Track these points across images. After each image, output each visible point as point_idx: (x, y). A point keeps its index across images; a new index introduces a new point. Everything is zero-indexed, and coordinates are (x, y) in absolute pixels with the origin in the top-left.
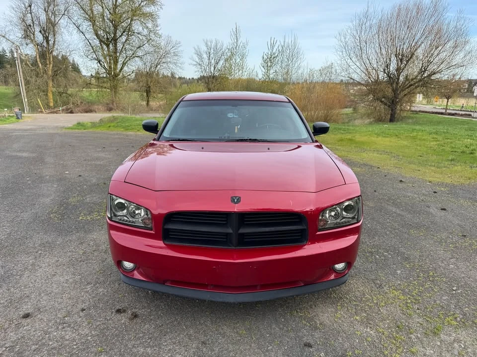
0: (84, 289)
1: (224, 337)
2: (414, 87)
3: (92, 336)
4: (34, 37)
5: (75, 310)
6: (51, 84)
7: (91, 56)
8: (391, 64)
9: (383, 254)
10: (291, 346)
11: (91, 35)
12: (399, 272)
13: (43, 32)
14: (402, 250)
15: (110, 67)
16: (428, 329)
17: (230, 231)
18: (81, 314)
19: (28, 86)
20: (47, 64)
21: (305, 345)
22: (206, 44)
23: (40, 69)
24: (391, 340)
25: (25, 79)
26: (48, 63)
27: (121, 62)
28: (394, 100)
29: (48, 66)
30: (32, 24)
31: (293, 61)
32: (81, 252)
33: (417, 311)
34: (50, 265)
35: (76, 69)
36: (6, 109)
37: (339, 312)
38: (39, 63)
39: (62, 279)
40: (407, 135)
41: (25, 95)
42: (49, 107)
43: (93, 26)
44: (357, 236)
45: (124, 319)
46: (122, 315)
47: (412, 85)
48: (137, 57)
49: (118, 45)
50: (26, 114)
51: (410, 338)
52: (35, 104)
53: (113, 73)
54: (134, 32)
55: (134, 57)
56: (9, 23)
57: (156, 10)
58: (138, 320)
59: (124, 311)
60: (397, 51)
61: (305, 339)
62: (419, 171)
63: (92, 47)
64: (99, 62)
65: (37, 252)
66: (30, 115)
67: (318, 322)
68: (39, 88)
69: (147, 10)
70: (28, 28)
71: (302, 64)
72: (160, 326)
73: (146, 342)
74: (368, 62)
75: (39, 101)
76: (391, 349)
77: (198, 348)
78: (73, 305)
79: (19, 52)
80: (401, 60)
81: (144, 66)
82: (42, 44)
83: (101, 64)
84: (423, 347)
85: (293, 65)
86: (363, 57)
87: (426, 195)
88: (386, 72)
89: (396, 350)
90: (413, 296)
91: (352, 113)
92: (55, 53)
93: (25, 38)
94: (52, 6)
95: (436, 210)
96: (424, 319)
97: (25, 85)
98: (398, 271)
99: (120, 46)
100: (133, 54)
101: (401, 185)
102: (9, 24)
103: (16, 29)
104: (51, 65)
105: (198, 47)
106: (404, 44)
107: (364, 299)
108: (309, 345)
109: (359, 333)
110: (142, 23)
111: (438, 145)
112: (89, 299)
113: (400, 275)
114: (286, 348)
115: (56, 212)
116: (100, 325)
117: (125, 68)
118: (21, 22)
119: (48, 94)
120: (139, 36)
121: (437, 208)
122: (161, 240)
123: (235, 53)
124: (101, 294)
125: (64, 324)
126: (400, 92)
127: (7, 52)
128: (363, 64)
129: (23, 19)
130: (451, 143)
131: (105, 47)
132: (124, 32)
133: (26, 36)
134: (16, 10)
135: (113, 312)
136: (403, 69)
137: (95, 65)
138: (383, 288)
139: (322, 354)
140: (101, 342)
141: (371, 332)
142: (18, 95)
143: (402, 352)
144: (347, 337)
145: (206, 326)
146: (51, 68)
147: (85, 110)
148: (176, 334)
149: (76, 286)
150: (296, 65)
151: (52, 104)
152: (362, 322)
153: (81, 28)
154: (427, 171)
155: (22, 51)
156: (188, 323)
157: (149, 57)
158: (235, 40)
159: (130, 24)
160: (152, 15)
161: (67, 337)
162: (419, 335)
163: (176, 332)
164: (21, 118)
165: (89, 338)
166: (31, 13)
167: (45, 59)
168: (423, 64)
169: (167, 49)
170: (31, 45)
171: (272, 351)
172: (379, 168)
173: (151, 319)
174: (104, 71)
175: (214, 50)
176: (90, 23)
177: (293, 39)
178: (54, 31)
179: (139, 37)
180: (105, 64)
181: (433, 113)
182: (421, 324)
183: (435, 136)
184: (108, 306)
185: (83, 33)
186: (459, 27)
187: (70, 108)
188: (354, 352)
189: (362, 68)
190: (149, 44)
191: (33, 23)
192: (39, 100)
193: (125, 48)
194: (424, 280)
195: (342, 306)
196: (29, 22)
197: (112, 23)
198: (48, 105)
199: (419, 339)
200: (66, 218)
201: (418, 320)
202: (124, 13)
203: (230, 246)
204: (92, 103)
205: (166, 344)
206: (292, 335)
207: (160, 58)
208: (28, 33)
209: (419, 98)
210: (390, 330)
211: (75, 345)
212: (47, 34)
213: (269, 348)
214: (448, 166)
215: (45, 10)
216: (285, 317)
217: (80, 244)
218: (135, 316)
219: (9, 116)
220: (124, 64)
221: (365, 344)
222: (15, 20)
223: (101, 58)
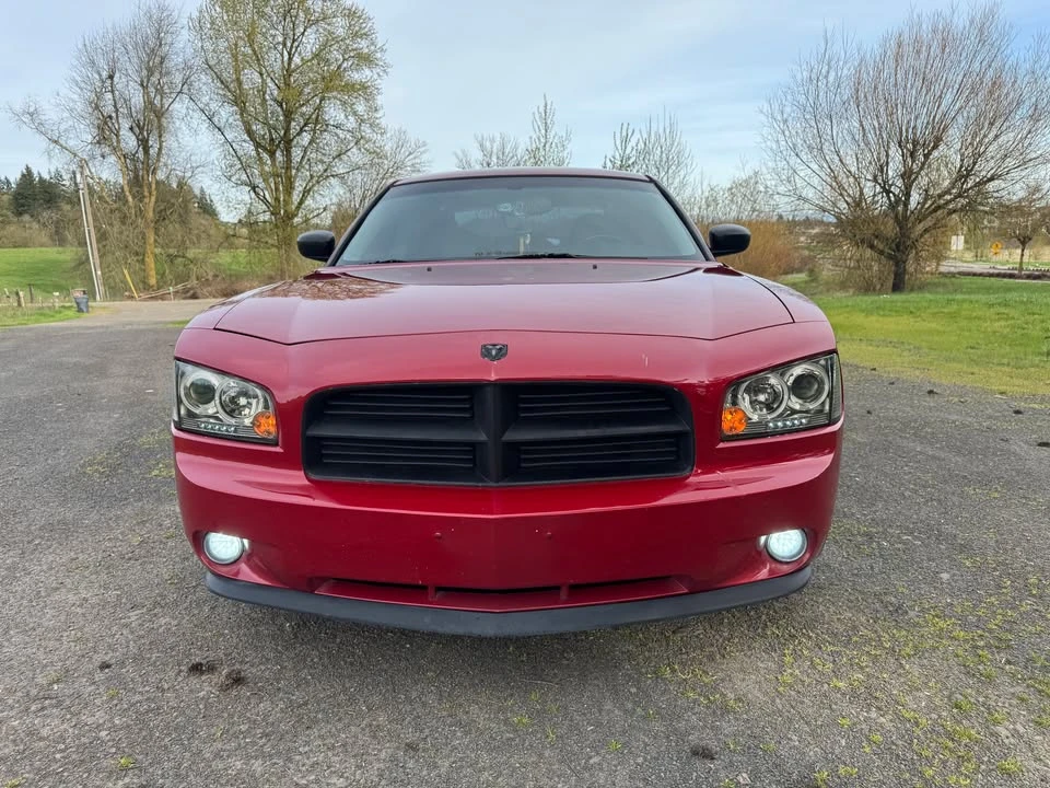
0: (121, 619)
1: (466, 733)
2: (946, 211)
3: (113, 729)
4: (118, 142)
5: (87, 666)
6: (151, 238)
7: (237, 176)
8: (891, 164)
9: (899, 537)
10: (654, 755)
11: (236, 134)
12: (945, 576)
13: (137, 130)
14: (949, 529)
15: (277, 199)
16: (1044, 711)
17: (483, 437)
18: (99, 676)
19: (104, 243)
20: (144, 197)
21: (695, 753)
22: (481, 145)
23: (129, 208)
24: (940, 740)
25: (98, 229)
26: (146, 194)
27: (301, 189)
28: (899, 242)
29: (146, 200)
30: (114, 115)
31: (670, 171)
32: (136, 540)
33: (1007, 667)
34: (52, 569)
35: (207, 209)
36: (57, 294)
37: (789, 671)
38: (127, 193)
39: (72, 598)
40: (936, 310)
41: (98, 262)
42: (146, 287)
43: (242, 114)
44: (832, 455)
45: (206, 686)
46: (203, 678)
47: (939, 207)
48: (333, 176)
49: (294, 154)
50: (98, 302)
51: (996, 735)
52: (117, 280)
53: (282, 212)
54: (327, 125)
55: (328, 177)
56: (66, 114)
57: (376, 76)
58: (245, 691)
59: (212, 669)
60: (901, 135)
61: (693, 738)
62: (972, 374)
63: (239, 159)
64: (254, 188)
65: (29, 542)
66: (107, 304)
67: (731, 696)
68: (126, 247)
69: (356, 76)
70: (106, 123)
71: (691, 179)
72: (300, 706)
73: (254, 743)
74: (837, 159)
75: (128, 276)
76: (944, 763)
77: (393, 759)
78: (83, 656)
79: (87, 172)
80: (912, 155)
81: (348, 195)
82: (134, 155)
83: (257, 194)
84: (1037, 759)
85: (670, 181)
86: (826, 151)
87: (996, 418)
88: (880, 181)
89: (958, 767)
90: (991, 631)
91: (806, 282)
92: (161, 175)
93: (99, 142)
94: (157, 75)
95: (1026, 447)
96: (1028, 686)
97: (98, 242)
98: (942, 575)
99: (297, 153)
100: (325, 171)
101: (931, 402)
102: (68, 115)
103: (82, 126)
104: (153, 199)
105: (463, 152)
106: (916, 118)
107: (855, 639)
108: (705, 754)
109: (847, 722)
110: (344, 103)
111: (1013, 327)
112: (128, 642)
113: (949, 584)
114: (640, 760)
115: (101, 463)
116: (140, 702)
117: (309, 202)
118: (90, 110)
119: (147, 259)
120: (339, 132)
121: (1026, 442)
122: (300, 470)
123: (542, 159)
124: (161, 630)
125: (46, 699)
126: (914, 225)
127: (65, 177)
128: (825, 165)
129: (96, 104)
130: (1043, 321)
131: (265, 156)
132: (306, 125)
133: (102, 140)
134: (83, 85)
135: (181, 671)
136: (918, 173)
137: (245, 195)
138: (907, 612)
139: (744, 778)
140: (131, 745)
141: (882, 719)
142: (83, 262)
143: (977, 771)
144: (812, 734)
145: (424, 705)
146: (152, 204)
147: (222, 290)
148: (340, 726)
149: (101, 612)
150: (677, 180)
151: (153, 281)
152: (854, 695)
153: (215, 119)
154: (992, 374)
155: (93, 170)
156: (376, 699)
157: (358, 176)
158: (543, 132)
159: (319, 108)
160: (366, 88)
161: (45, 732)
162: (1021, 730)
163: (340, 720)
164: (88, 311)
165: (103, 734)
166: (112, 92)
167: (141, 186)
168: (962, 160)
169: (399, 158)
170: (112, 159)
171: (601, 769)
172: (874, 369)
173: (279, 689)
174: (264, 207)
175: (498, 158)
176: (235, 108)
177: (667, 124)
178: (160, 127)
179: (337, 135)
180: (266, 193)
181: (991, 275)
182: (1023, 700)
183: (1003, 310)
184: (171, 657)
185: (219, 129)
186: (1039, 72)
187: (190, 289)
188: (834, 771)
189: (822, 174)
190: (360, 149)
191: (117, 111)
192: (126, 272)
193: (309, 160)
194: (1016, 594)
195: (797, 656)
196: (109, 109)
197: (281, 106)
198: (144, 283)
199: (1022, 737)
200: (122, 474)
201: (1012, 690)
202: (306, 84)
203: (482, 481)
204: (239, 277)
205: (307, 749)
206: (658, 726)
207: (383, 179)
208: (105, 132)
209: (958, 243)
210: (934, 716)
211: (62, 751)
212: (145, 133)
213: (592, 761)
214: (1042, 364)
215: (142, 85)
216: (638, 682)
217: (138, 524)
218: (237, 680)
219: (63, 307)
220: (306, 192)
221: (867, 750)
222: (80, 106)
223: (259, 181)
